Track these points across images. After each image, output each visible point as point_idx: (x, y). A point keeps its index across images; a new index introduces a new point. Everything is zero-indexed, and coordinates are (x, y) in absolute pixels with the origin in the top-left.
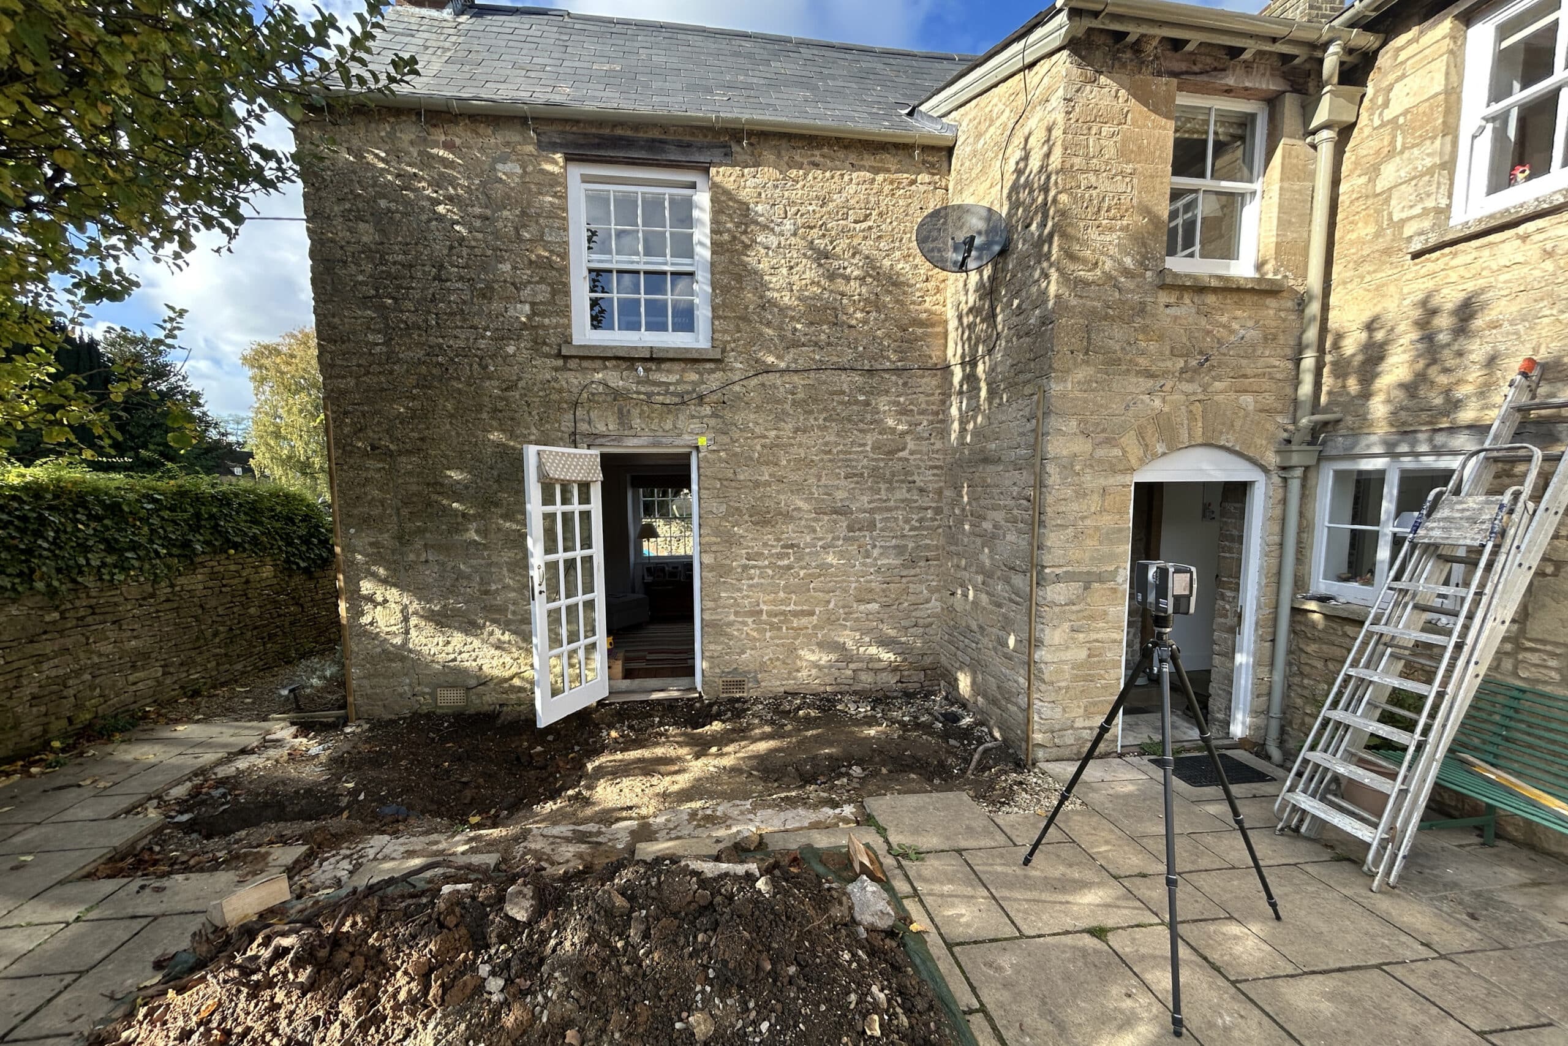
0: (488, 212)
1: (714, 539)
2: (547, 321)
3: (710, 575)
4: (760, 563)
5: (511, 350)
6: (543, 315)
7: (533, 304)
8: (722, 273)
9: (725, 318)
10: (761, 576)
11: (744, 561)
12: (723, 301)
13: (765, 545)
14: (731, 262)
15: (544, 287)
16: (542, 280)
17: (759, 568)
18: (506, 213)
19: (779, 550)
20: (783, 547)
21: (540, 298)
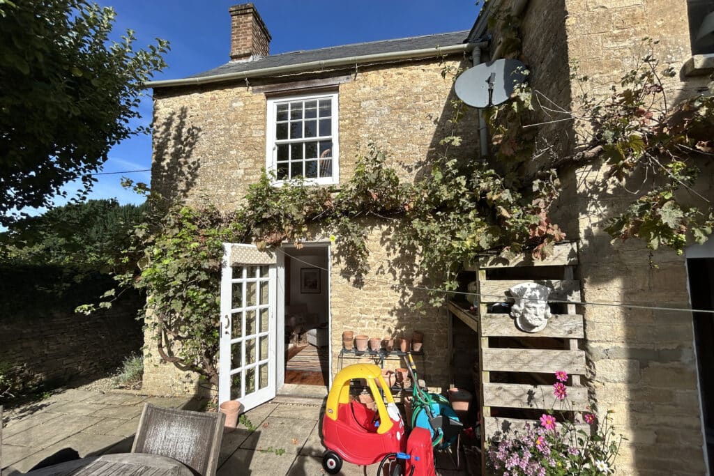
0: (228, 127)
1: (339, 299)
2: (251, 177)
3: (336, 322)
4: (368, 316)
5: (233, 194)
6: (250, 175)
7: (245, 169)
8: (345, 142)
9: (346, 166)
10: (370, 324)
11: (359, 314)
12: (346, 157)
13: (372, 304)
14: (350, 135)
15: (251, 160)
16: (251, 156)
17: (368, 319)
18: (235, 125)
19: (381, 307)
20: (384, 305)
21: (249, 166)
